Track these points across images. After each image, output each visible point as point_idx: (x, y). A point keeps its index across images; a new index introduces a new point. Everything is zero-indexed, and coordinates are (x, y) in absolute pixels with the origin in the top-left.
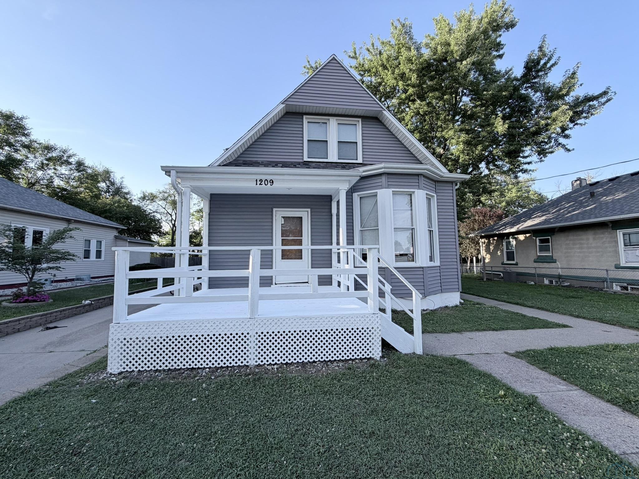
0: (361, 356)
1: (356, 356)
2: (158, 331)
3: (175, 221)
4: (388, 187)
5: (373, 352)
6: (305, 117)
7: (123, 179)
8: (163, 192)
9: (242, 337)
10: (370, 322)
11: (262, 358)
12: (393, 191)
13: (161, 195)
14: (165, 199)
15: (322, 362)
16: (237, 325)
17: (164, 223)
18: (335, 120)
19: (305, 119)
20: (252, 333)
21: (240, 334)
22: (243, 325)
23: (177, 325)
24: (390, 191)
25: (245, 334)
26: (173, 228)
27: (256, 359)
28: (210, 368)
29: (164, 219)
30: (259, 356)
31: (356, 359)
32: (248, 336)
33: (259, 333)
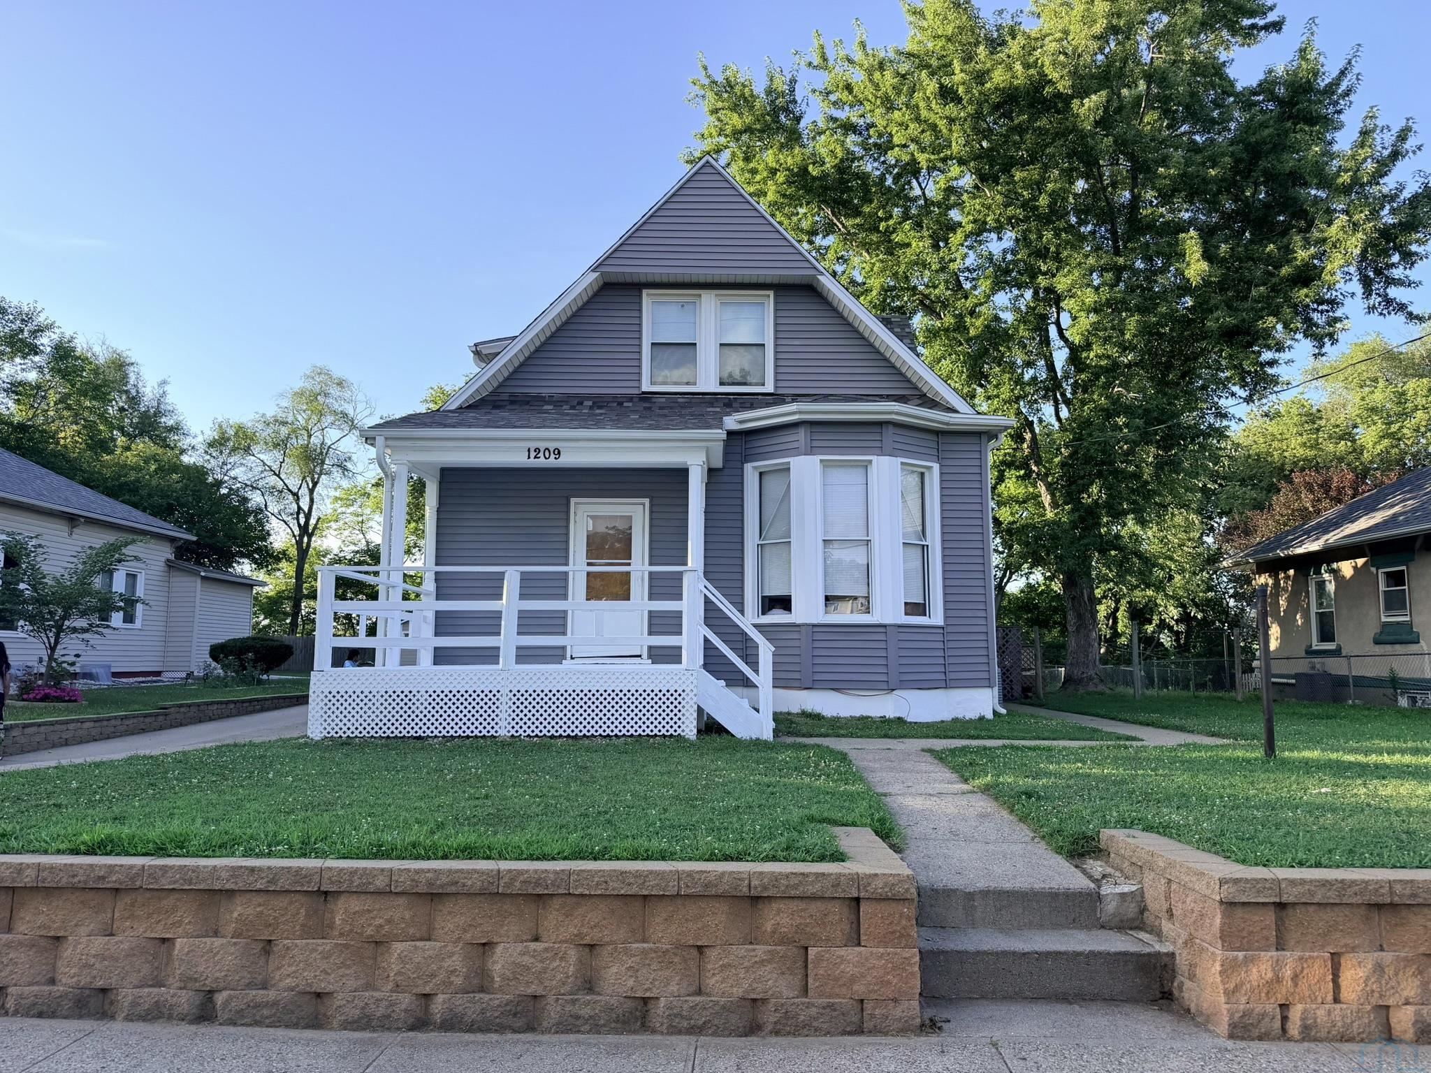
0: (664, 731)
1: (656, 731)
2: (375, 683)
3: (308, 516)
4: (811, 451)
5: (683, 727)
6: (645, 292)
7: (167, 388)
8: (276, 421)
9: (490, 696)
10: (680, 682)
11: (517, 727)
12: (821, 461)
13: (270, 431)
14: (280, 444)
15: (605, 737)
16: (483, 679)
17: (273, 520)
18: (713, 296)
19: (647, 298)
20: (504, 691)
21: (486, 692)
22: (491, 679)
23: (400, 676)
24: (816, 459)
25: (494, 692)
26: (301, 536)
27: (509, 727)
28: (444, 737)
29: (273, 507)
30: (513, 723)
31: (656, 735)
32: (498, 695)
33: (515, 692)
